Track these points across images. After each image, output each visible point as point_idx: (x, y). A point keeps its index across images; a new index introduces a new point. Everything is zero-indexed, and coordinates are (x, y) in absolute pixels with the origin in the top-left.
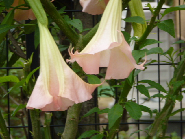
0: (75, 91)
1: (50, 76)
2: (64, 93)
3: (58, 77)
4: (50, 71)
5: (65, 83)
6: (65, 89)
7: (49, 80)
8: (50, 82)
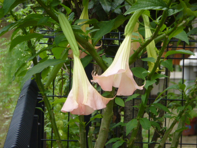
0: (94, 102)
1: (78, 91)
2: (86, 102)
3: (84, 91)
4: (78, 87)
5: (88, 95)
6: (87, 100)
7: (77, 93)
8: (78, 94)
